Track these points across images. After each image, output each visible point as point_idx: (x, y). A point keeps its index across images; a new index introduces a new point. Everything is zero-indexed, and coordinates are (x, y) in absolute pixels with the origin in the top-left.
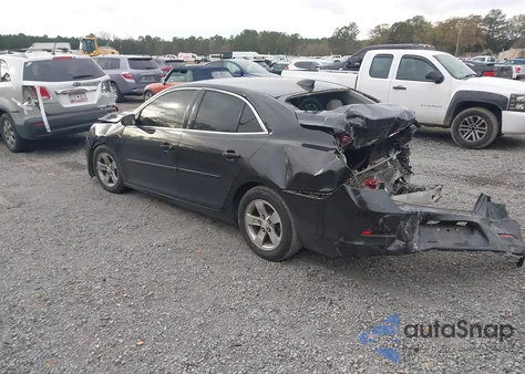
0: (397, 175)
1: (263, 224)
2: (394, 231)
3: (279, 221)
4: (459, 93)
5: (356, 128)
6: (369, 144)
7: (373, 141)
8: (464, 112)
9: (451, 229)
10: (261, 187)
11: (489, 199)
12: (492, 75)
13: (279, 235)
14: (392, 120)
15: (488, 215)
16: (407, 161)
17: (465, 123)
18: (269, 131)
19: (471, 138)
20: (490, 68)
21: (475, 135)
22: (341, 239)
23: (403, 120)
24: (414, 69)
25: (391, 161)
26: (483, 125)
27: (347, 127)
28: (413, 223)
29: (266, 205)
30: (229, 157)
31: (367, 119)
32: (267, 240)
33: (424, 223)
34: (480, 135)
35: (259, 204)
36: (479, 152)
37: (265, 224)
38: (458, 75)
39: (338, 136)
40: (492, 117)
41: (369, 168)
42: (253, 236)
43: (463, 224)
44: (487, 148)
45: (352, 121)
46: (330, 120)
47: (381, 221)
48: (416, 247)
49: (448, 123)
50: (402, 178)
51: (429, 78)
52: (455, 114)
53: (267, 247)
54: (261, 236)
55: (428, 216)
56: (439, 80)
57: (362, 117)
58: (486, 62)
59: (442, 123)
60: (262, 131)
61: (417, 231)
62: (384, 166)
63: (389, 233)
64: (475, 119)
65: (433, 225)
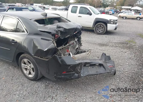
0: (77, 46)
1: (28, 67)
2: (74, 71)
3: (33, 67)
4: (96, 19)
5: (61, 32)
6: (66, 37)
7: (68, 36)
8: (98, 24)
9: (94, 67)
10: (26, 54)
11: (105, 54)
12: (104, 14)
13: (34, 72)
14: (74, 29)
15: (105, 60)
16: (80, 41)
17: (98, 27)
18: (27, 32)
19: (99, 31)
20: (104, 12)
21: (101, 31)
22: (55, 75)
23: (78, 29)
24: (84, 11)
25: (75, 41)
26: (103, 28)
27: (57, 32)
28: (81, 66)
29: (28, 61)
30: (13, 42)
31: (65, 29)
32: (30, 73)
33: (85, 66)
34: (102, 31)
35: (26, 60)
36: (102, 36)
37: (28, 68)
38: (96, 13)
39: (54, 35)
40: (105, 26)
41: (68, 45)
42: (25, 72)
43: (98, 64)
44: (104, 34)
45: (59, 29)
46: (50, 29)
47: (69, 68)
48: (82, 75)
49: (93, 27)
50: (79, 47)
51: (88, 14)
52: (95, 25)
53: (30, 76)
54: (28, 72)
55: (86, 63)
56: (91, 14)
57: (63, 28)
58: (103, 10)
59: (92, 27)
60: (25, 32)
61: (82, 69)
62: (73, 43)
63: (72, 72)
64: (100, 26)
65: (88, 66)
